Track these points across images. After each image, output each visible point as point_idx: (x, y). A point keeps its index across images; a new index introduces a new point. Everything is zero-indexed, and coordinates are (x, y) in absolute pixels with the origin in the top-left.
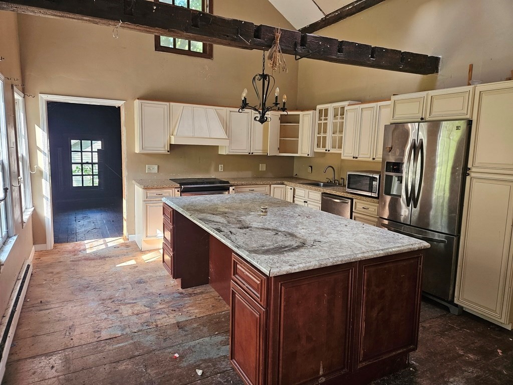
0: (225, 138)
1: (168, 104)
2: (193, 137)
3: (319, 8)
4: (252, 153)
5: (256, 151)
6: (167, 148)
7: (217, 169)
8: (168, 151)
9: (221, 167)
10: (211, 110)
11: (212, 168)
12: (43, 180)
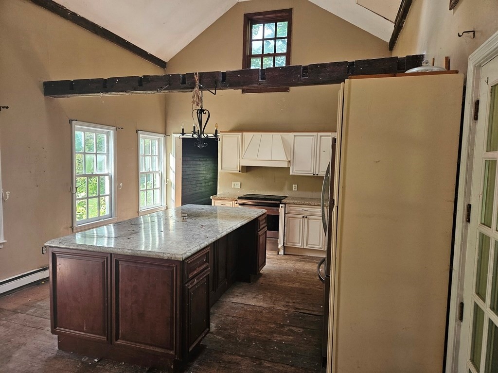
0: (284, 160)
1: (241, 134)
2: (257, 160)
3: (384, 18)
4: (317, 175)
5: (322, 173)
6: (239, 169)
7: (291, 189)
8: (240, 171)
9: (295, 186)
10: (277, 136)
11: (286, 187)
12: (172, 189)
